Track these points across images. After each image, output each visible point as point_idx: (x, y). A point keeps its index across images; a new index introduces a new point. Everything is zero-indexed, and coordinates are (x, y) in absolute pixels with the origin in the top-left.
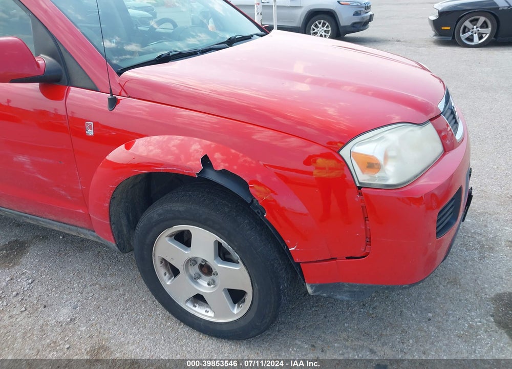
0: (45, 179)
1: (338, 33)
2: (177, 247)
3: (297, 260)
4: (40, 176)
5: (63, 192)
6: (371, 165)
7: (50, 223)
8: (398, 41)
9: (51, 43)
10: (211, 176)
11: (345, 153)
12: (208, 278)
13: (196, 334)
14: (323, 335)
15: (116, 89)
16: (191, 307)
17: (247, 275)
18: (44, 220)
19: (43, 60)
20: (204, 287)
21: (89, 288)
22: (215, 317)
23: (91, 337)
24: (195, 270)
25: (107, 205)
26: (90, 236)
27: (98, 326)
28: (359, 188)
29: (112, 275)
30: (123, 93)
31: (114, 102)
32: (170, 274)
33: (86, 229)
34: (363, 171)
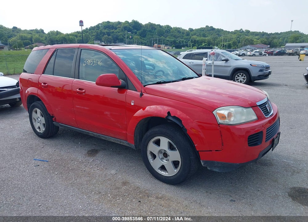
0: (114, 120)
1: (251, 81)
2: (155, 146)
3: (198, 150)
4: (112, 119)
5: (119, 125)
6: (223, 117)
7: (110, 138)
8: (286, 85)
9: (124, 76)
10: (170, 118)
11: (214, 112)
12: (166, 159)
13: (161, 183)
14: (212, 189)
15: (143, 91)
16: (160, 171)
17: (179, 153)
18: (109, 137)
19: (121, 81)
20: (165, 162)
21: (122, 166)
22: (168, 174)
23: (123, 179)
24: (161, 156)
25: (134, 129)
26: (125, 143)
27: (125, 177)
28: (219, 124)
29: (131, 163)
30: (145, 92)
31: (142, 95)
32: (153, 158)
33: (124, 140)
34: (220, 119)
